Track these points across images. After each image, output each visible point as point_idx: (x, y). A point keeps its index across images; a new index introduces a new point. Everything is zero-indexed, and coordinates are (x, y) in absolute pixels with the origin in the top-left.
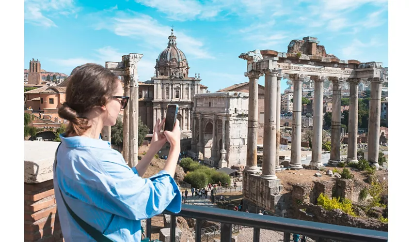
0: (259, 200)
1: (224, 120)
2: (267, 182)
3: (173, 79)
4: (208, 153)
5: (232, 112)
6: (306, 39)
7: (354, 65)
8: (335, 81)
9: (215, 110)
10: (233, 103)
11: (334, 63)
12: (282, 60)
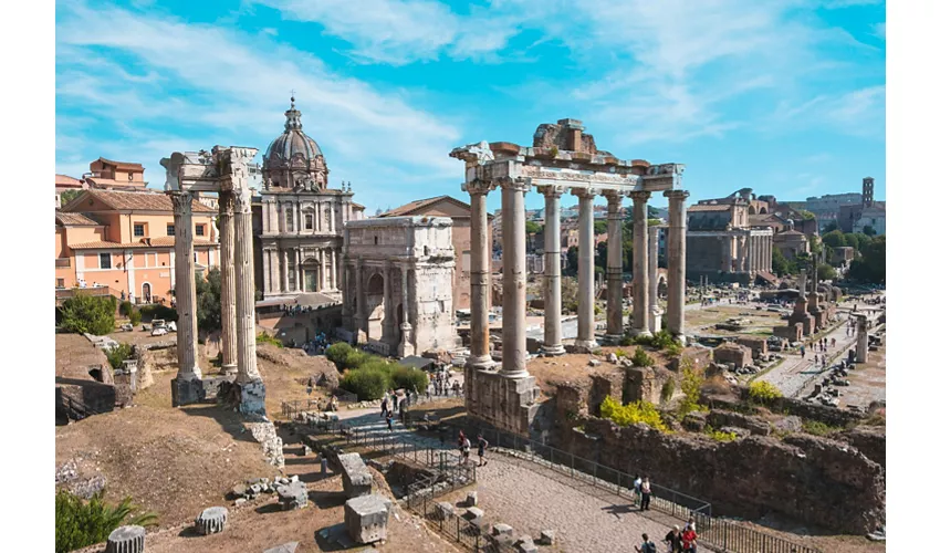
0: (499, 416)
1: (405, 268)
2: (513, 384)
3: (299, 193)
4: (376, 331)
5: (418, 254)
6: (564, 122)
7: (641, 168)
8: (611, 196)
9: (386, 251)
10: (422, 238)
11: (610, 165)
12: (528, 160)
